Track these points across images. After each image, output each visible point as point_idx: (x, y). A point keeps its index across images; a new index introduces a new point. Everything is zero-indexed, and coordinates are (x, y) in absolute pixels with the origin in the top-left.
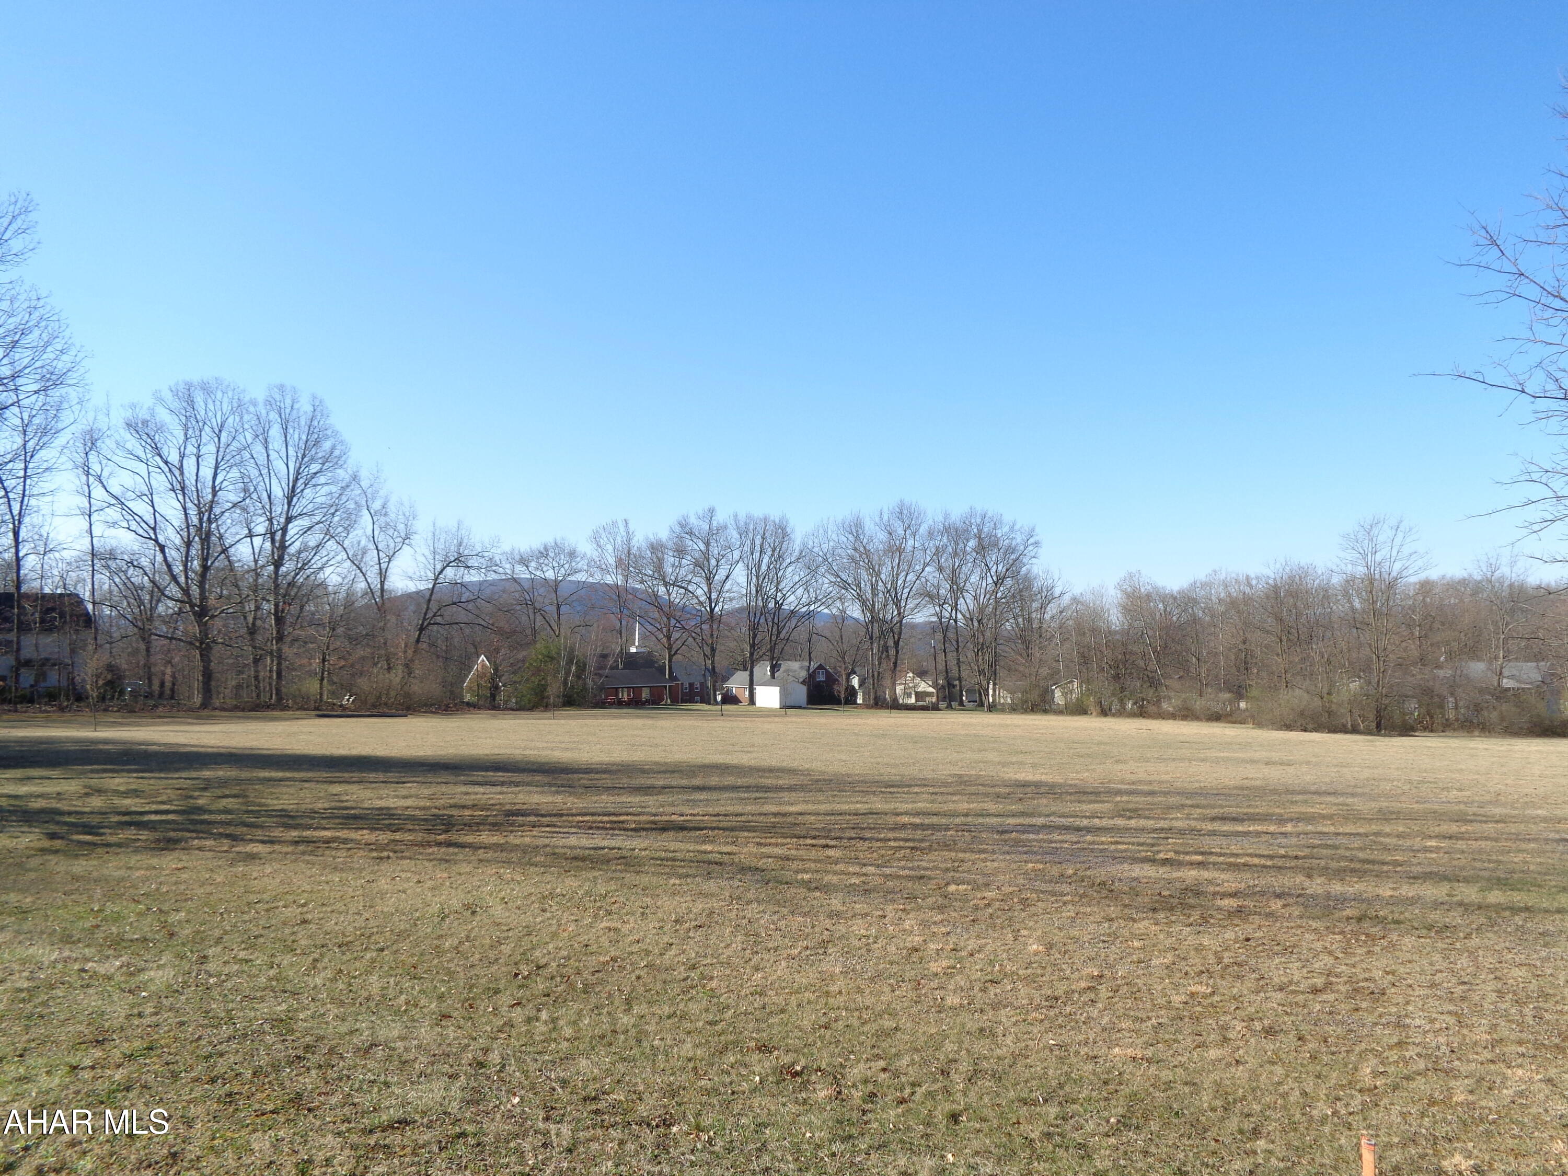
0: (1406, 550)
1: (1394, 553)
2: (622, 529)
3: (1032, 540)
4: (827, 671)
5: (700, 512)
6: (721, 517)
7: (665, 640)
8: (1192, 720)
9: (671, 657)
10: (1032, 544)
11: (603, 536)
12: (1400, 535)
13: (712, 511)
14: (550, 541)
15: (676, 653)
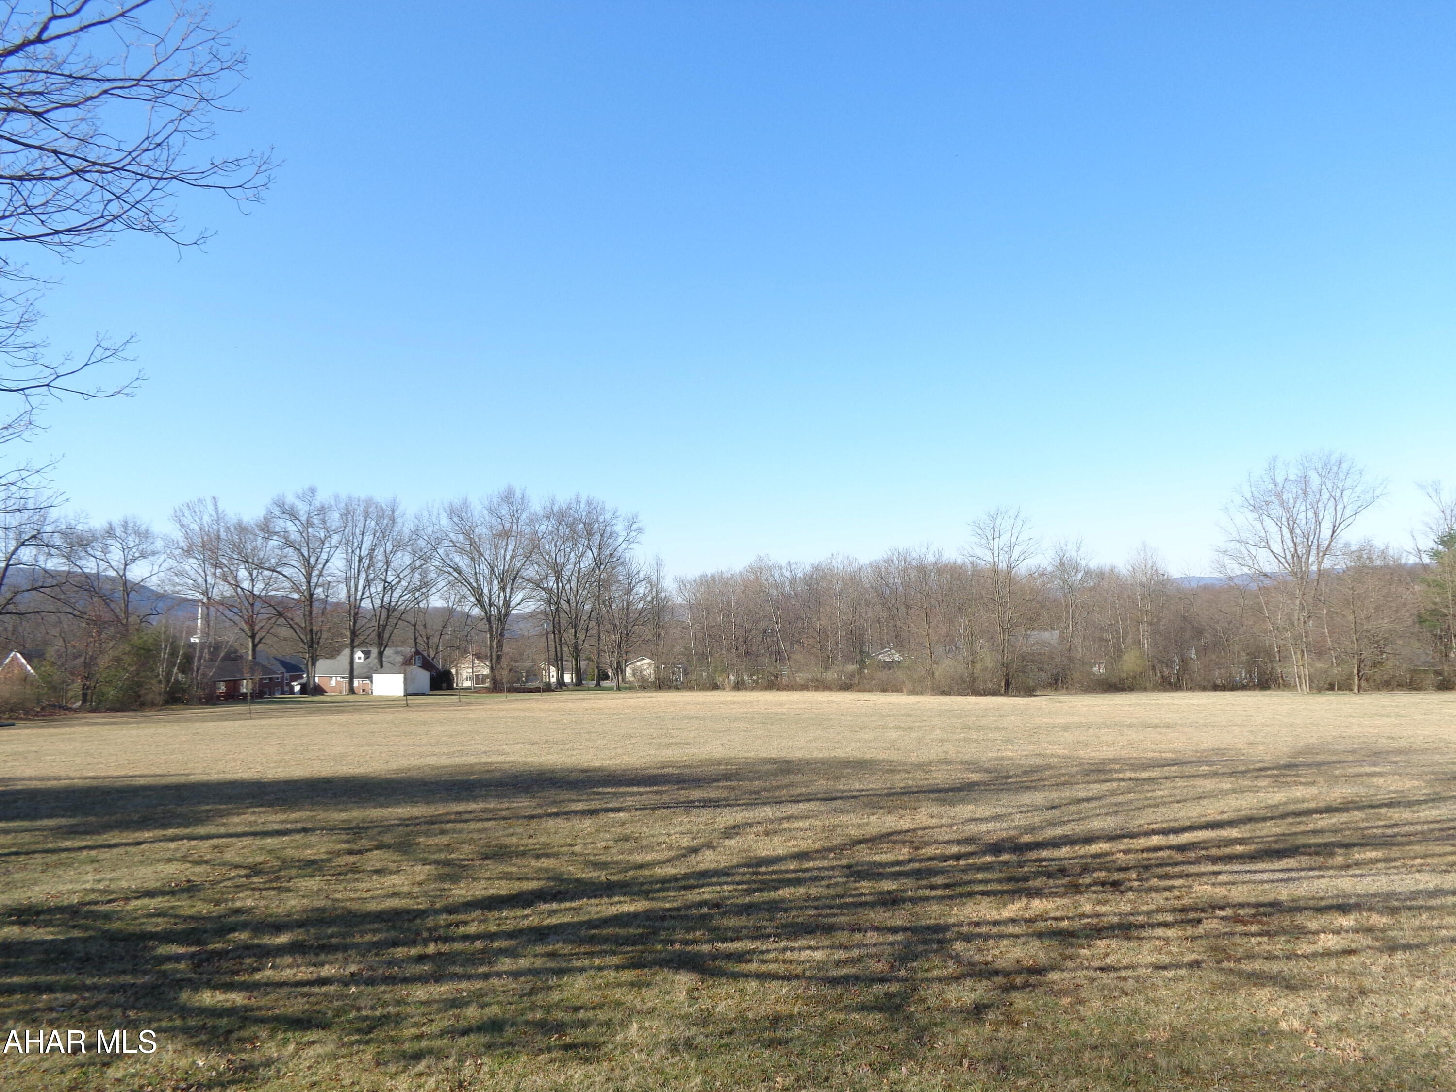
0: (1024, 536)
1: (1014, 539)
2: (211, 508)
3: (634, 526)
4: (423, 656)
5: (300, 491)
6: (323, 496)
7: (246, 628)
8: (824, 690)
9: (255, 646)
10: (635, 530)
11: (187, 513)
12: (1019, 522)
13: (313, 491)
14: (116, 519)
15: (259, 642)
